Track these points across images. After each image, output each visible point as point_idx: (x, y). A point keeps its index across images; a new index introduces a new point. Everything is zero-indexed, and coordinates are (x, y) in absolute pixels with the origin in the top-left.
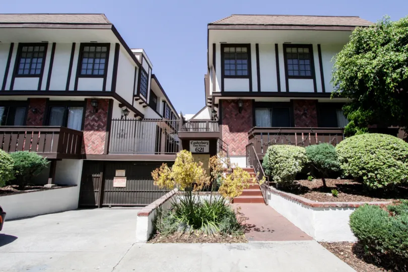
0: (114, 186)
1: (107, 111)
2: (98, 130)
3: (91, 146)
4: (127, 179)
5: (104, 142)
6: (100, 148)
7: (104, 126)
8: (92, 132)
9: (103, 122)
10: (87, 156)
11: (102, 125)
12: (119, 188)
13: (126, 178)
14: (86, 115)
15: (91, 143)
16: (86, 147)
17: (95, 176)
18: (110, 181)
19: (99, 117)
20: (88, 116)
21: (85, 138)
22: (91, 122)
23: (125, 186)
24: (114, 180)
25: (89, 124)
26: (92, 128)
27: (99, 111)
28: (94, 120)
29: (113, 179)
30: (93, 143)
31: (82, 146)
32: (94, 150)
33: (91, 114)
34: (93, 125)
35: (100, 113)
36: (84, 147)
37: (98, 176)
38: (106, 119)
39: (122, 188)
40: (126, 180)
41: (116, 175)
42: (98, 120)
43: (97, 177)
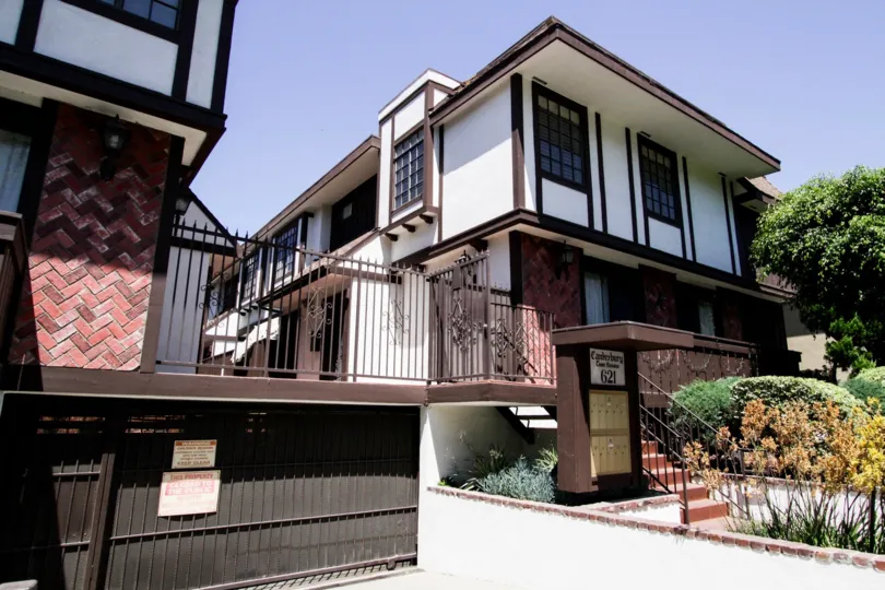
0: (163, 512)
1: (162, 186)
2: (111, 260)
3: (71, 330)
4: (224, 480)
5: (144, 316)
6: (122, 344)
7: (143, 247)
8: (74, 265)
9: (137, 227)
10: (45, 375)
11: (136, 237)
12: (188, 518)
13: (217, 473)
14: (51, 176)
15: (72, 314)
16: (41, 334)
17: (71, 471)
18: (142, 491)
19: (120, 201)
20: (60, 185)
21: (36, 284)
22: (73, 217)
23: (213, 508)
24: (164, 485)
25: (64, 222)
26: (78, 247)
27: (123, 175)
28: (89, 208)
29: (158, 483)
30: (86, 314)
31: (20, 324)
32: (84, 349)
33: (77, 180)
34: (89, 232)
35: (126, 184)
36: (31, 331)
37: (86, 470)
38: (154, 218)
39: (200, 516)
40: (217, 483)
41: (175, 465)
42: (115, 216)
43: (83, 478)
